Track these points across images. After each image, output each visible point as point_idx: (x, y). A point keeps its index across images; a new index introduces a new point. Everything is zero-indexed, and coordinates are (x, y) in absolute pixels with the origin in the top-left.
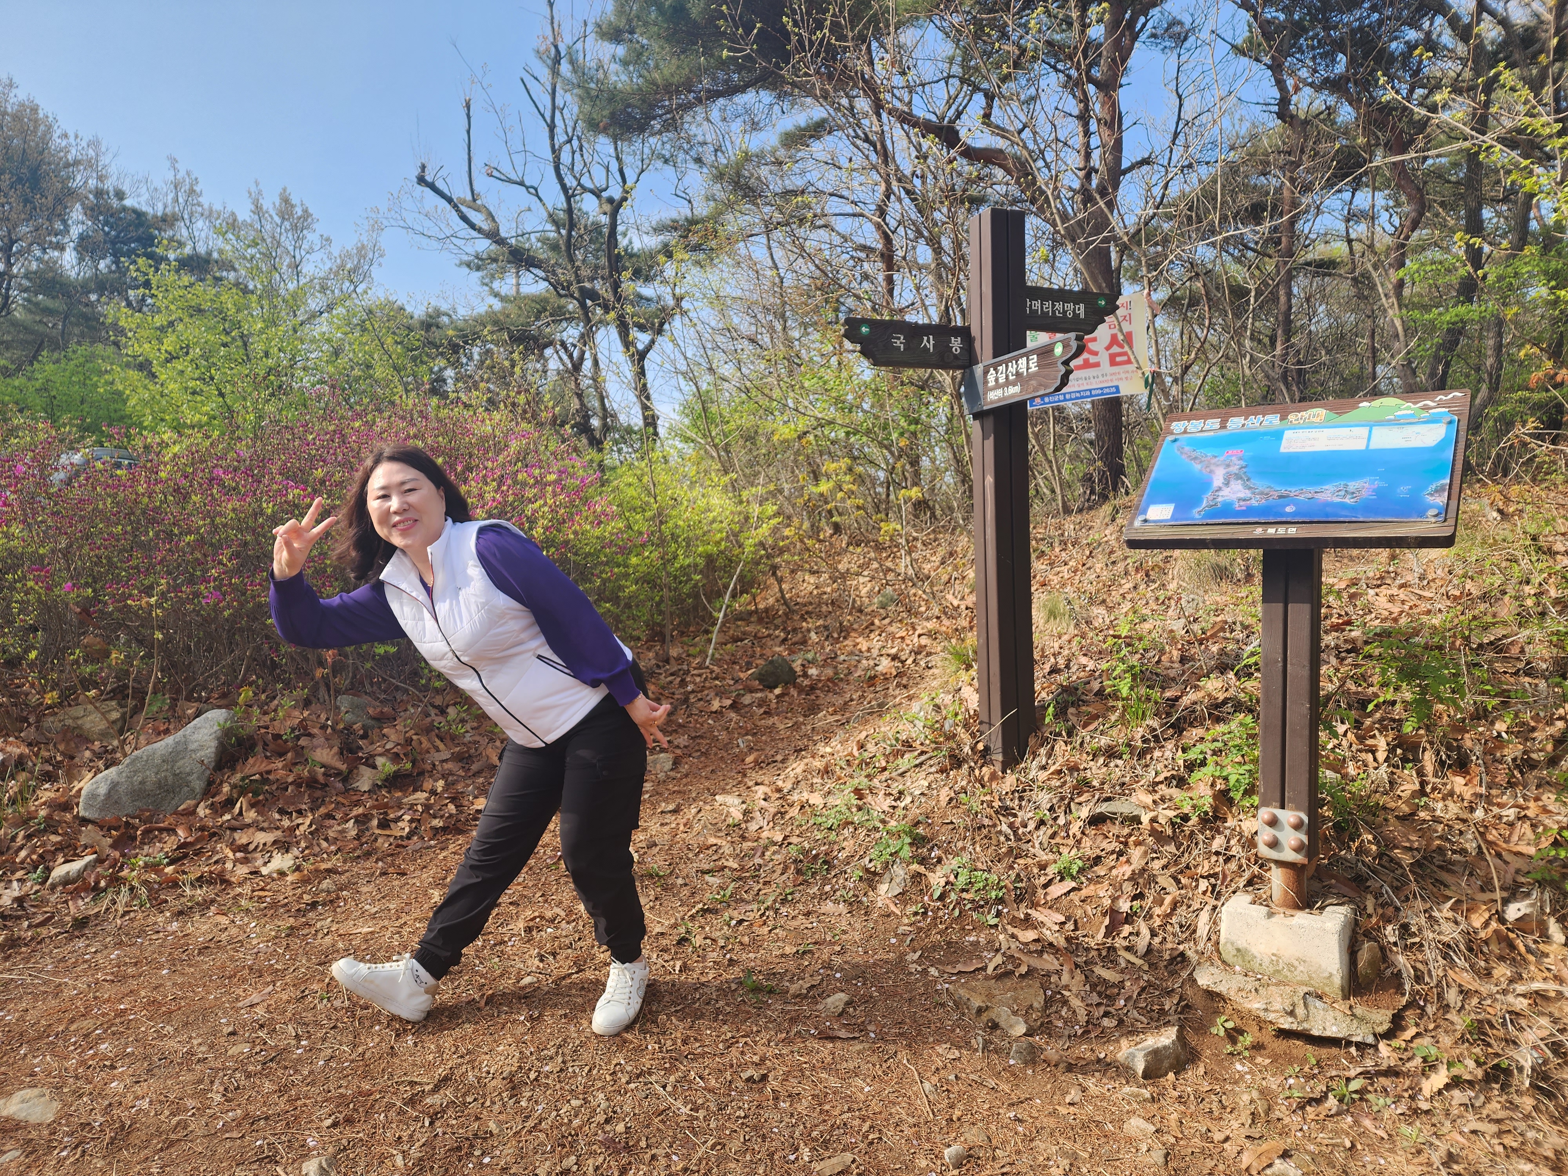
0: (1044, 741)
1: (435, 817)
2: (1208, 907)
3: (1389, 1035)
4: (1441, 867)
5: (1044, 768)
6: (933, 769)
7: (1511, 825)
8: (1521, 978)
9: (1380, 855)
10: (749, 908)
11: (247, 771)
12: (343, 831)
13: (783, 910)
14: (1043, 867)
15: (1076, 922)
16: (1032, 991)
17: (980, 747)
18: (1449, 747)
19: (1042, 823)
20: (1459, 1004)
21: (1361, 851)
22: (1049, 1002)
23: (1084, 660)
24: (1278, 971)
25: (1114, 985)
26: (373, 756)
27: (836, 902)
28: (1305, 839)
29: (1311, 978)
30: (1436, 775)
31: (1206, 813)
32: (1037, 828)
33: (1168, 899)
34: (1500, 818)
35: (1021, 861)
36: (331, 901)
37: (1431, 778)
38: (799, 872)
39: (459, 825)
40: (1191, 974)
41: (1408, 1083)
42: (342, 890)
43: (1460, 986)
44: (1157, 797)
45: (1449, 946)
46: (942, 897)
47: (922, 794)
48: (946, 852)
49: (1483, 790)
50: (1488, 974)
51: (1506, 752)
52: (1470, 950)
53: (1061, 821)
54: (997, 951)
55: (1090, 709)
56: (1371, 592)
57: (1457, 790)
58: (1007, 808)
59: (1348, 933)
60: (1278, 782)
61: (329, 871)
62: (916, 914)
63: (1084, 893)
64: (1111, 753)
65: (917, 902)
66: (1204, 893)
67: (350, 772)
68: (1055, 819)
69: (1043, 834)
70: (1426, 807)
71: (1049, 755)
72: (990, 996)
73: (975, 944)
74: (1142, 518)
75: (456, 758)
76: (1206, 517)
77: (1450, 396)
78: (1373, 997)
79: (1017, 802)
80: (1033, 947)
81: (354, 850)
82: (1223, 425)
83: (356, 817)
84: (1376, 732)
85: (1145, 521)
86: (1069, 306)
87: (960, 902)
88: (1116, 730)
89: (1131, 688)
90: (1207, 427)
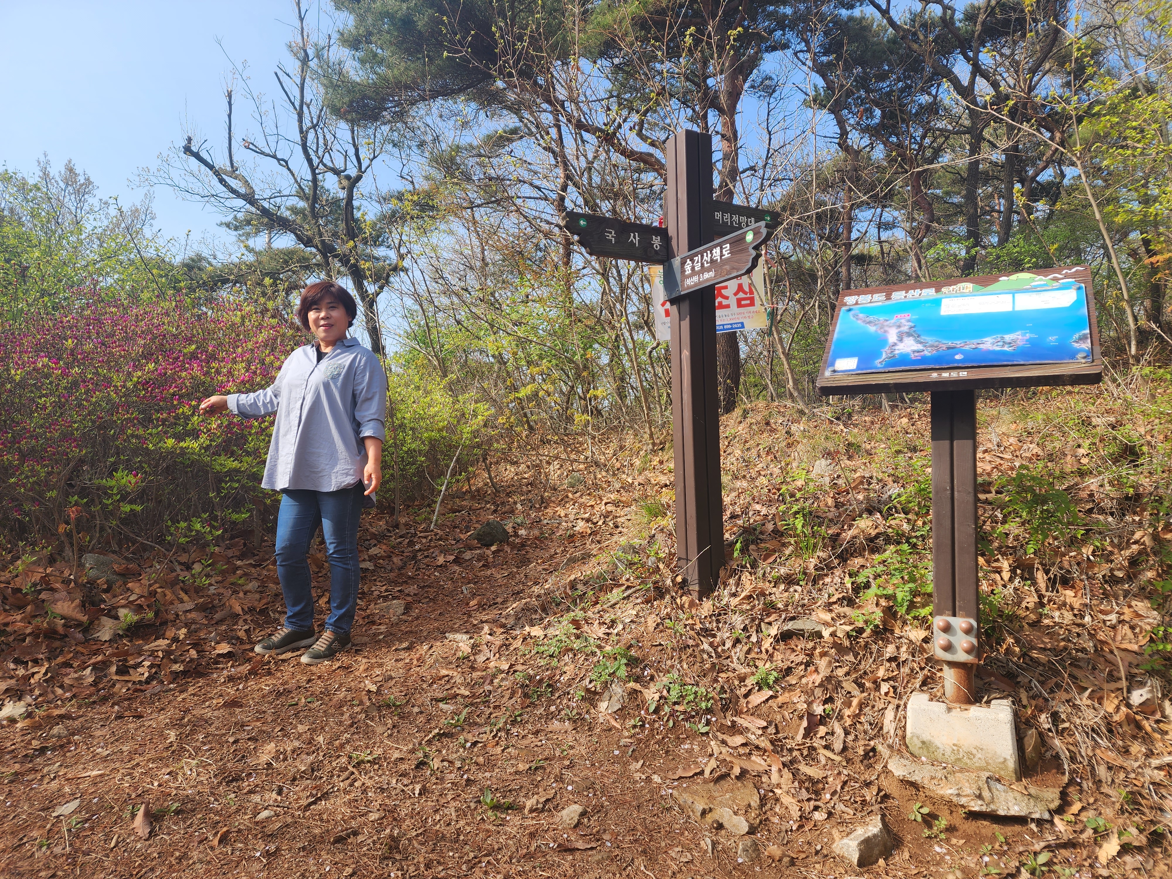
0: (733, 573)
1: (175, 662)
2: (892, 706)
3: (1060, 810)
5: (734, 595)
6: (639, 601)
7: (1113, 627)
8: (1153, 754)
9: (1024, 655)
10: (482, 730)
12: (80, 678)
13: (514, 731)
14: (742, 679)
15: (776, 726)
16: (747, 791)
17: (679, 579)
19: (737, 641)
20: (1110, 780)
21: (1008, 652)
22: (763, 801)
23: (757, 507)
24: (959, 760)
25: (818, 781)
26: (116, 608)
27: (562, 720)
29: (988, 764)
30: (1049, 590)
31: (876, 626)
32: (734, 646)
33: (855, 702)
34: (1104, 621)
35: (723, 675)
36: (62, 746)
37: (1045, 593)
38: (526, 695)
39: (200, 669)
40: (885, 766)
41: (1085, 853)
42: (73, 734)
43: (1107, 763)
44: (833, 615)
45: (1093, 730)
46: (656, 711)
47: (632, 622)
48: (658, 670)
50: (1126, 752)
51: (1096, 570)
52: (1110, 731)
53: (754, 639)
54: (711, 755)
55: (768, 546)
57: (1068, 601)
58: (706, 630)
59: (1014, 722)
60: (950, 594)
61: (61, 717)
62: (635, 727)
63: (780, 700)
64: (789, 580)
65: (634, 717)
66: (886, 694)
67: (91, 623)
68: (749, 637)
69: (740, 651)
70: (1047, 615)
71: (737, 585)
72: (711, 798)
73: (690, 751)
74: (831, 369)
75: (200, 608)
76: (886, 366)
77: (1074, 270)
78: (1040, 777)
79: (715, 624)
80: (742, 751)
81: (91, 695)
82: (888, 297)
83: (94, 665)
84: (999, 556)
85: (834, 371)
86: (743, 219)
87: (673, 714)
88: (791, 562)
89: (803, 526)
90: (875, 299)
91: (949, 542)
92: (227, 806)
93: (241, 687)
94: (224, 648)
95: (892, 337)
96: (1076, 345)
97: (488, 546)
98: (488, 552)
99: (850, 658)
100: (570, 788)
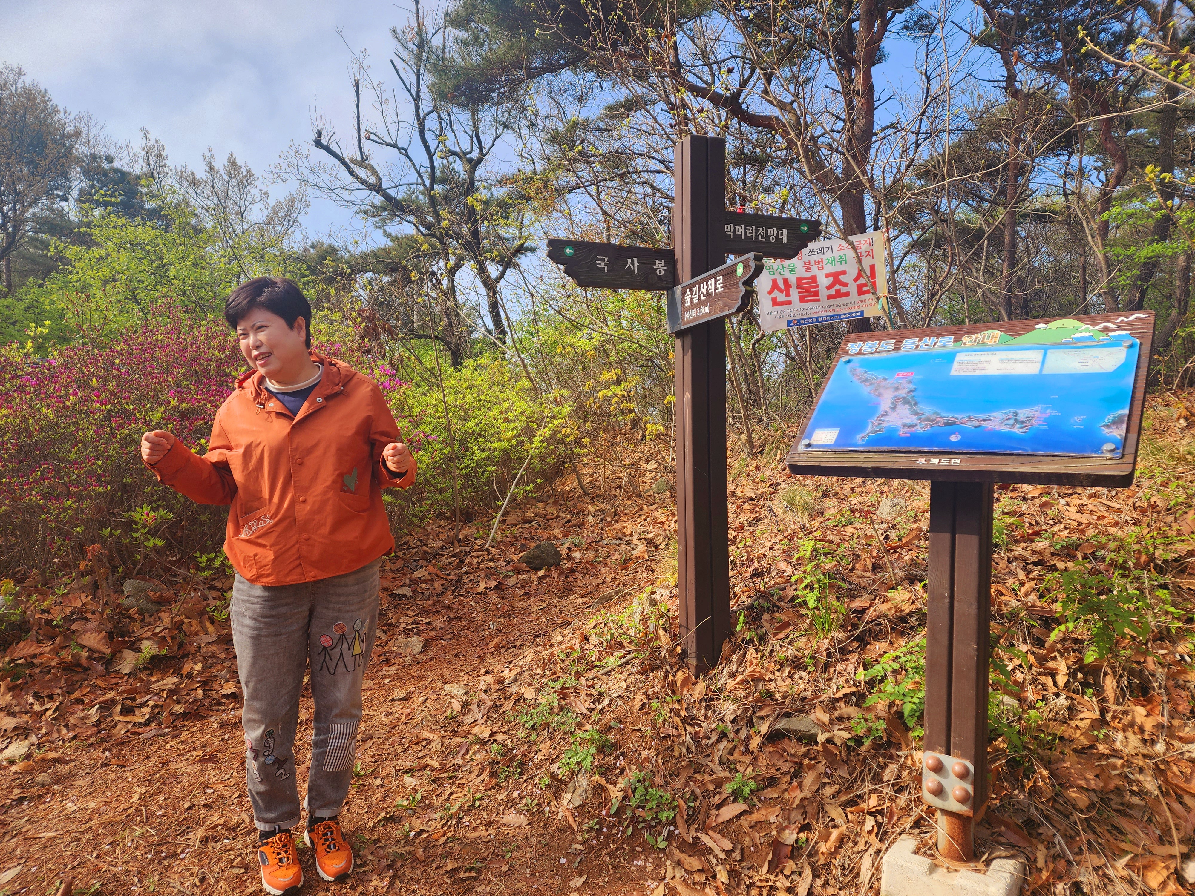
0: (735, 648)
1: (178, 702)
2: (871, 851)
4: (1119, 812)
5: (732, 675)
6: (636, 670)
9: (1056, 796)
10: (433, 816)
11: (15, 655)
12: (86, 717)
13: (466, 819)
14: (719, 784)
15: (743, 851)
17: (678, 650)
18: (1131, 672)
19: (723, 735)
21: (1034, 791)
23: (783, 565)
26: (140, 640)
27: (519, 812)
28: (970, 789)
30: (1117, 703)
31: (881, 738)
32: (719, 741)
33: (835, 834)
34: (1182, 752)
35: (698, 777)
36: (40, 796)
37: (1112, 706)
38: (493, 774)
39: (202, 711)
42: (56, 783)
44: (834, 715)
46: (617, 813)
47: (620, 696)
48: (630, 763)
49: (1165, 721)
51: (1189, 676)
53: (743, 735)
54: (662, 879)
55: (782, 617)
56: (1062, 501)
57: (1139, 720)
58: (693, 718)
60: (944, 726)
61: (56, 760)
62: (591, 829)
63: (755, 817)
64: (797, 664)
65: (594, 817)
66: (870, 832)
67: (113, 655)
68: (737, 732)
69: (723, 748)
70: (1106, 739)
71: (740, 662)
73: (642, 870)
74: (805, 442)
75: (220, 641)
76: (867, 444)
77: (1132, 318)
79: (703, 711)
80: (697, 878)
81: (91, 736)
82: (897, 346)
84: (1057, 653)
85: (809, 445)
86: (772, 232)
87: (634, 819)
88: (804, 640)
89: (818, 600)
90: (881, 348)
91: (944, 662)
92: (146, 890)
93: (226, 737)
94: (230, 688)
95: (885, 405)
96: (1106, 431)
97: (537, 569)
98: (534, 578)
99: (843, 772)
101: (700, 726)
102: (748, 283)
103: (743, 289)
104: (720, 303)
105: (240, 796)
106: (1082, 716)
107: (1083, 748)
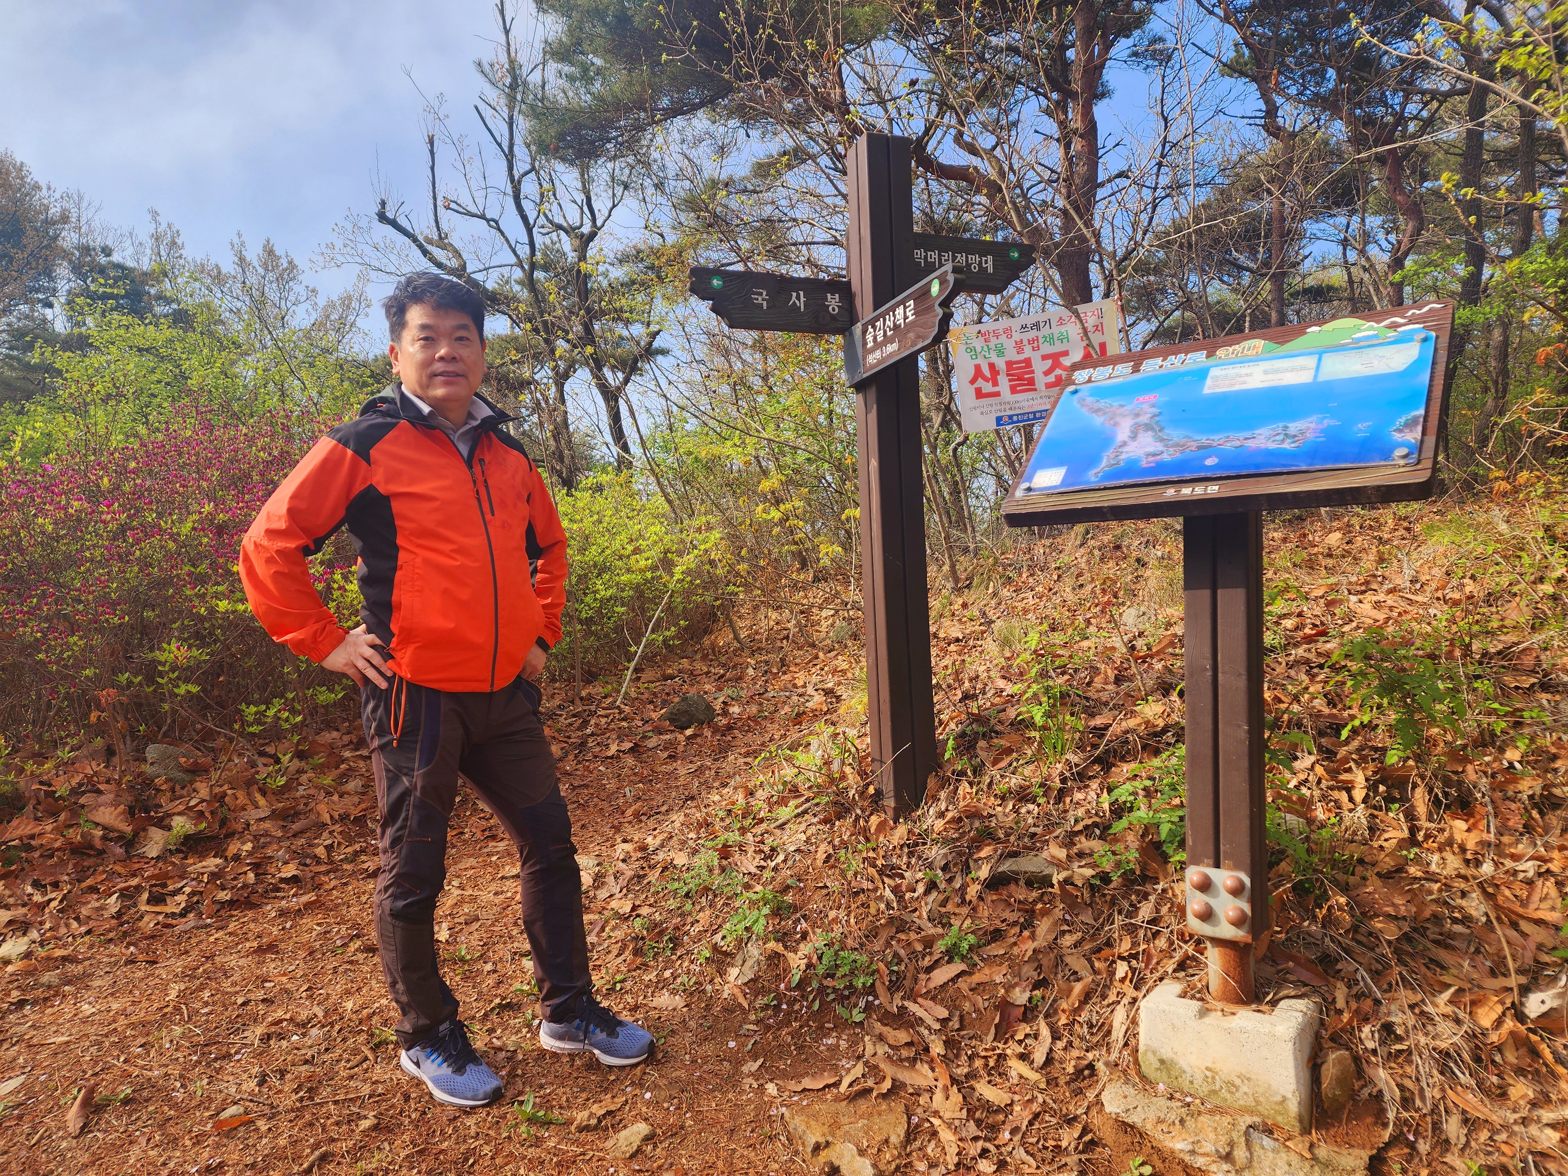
0: (944, 782)
1: (223, 888)
2: (1125, 1001)
4: (1436, 942)
5: (941, 814)
6: (816, 819)
7: (1530, 883)
8: (1548, 1100)
9: (1355, 927)
12: (101, 908)
14: (929, 943)
15: (962, 1018)
16: (891, 1118)
17: (871, 790)
18: (1447, 782)
19: (932, 886)
20: (1463, 1140)
21: (1329, 921)
22: (911, 1134)
23: (1001, 683)
24: (1215, 1092)
25: (999, 1110)
26: (170, 816)
27: (674, 992)
28: (1247, 908)
29: (1258, 1103)
30: (1430, 819)
31: (1133, 871)
32: (927, 892)
33: (1078, 988)
34: (1515, 873)
35: (903, 936)
36: (45, 999)
37: (1424, 823)
38: (637, 952)
39: (254, 899)
40: (1099, 1095)
43: (1464, 1112)
44: (1075, 850)
45: (1448, 1054)
46: (800, 986)
47: (798, 850)
48: (814, 926)
49: (1492, 837)
50: (1502, 1095)
51: (1520, 787)
52: (1478, 1060)
53: (957, 883)
54: (859, 1058)
55: (1003, 742)
57: (1458, 837)
58: (892, 867)
59: (1309, 1039)
60: (1211, 833)
62: (766, 1007)
63: (977, 978)
64: (1023, 796)
65: (770, 992)
66: (1123, 980)
67: (136, 834)
68: (950, 881)
69: (933, 901)
70: (1417, 860)
71: (950, 799)
72: (835, 1126)
73: (834, 1048)
74: (1026, 486)
75: (274, 815)
76: (1103, 479)
77: (1425, 309)
78: (1343, 1129)
79: (905, 859)
80: (905, 1053)
81: (110, 930)
82: (1136, 370)
83: (121, 890)
84: (1352, 764)
85: (1029, 489)
86: (974, 259)
87: (822, 991)
88: (1032, 767)
89: (1048, 715)
90: (1116, 373)
91: (1209, 752)
92: (192, 1096)
93: (288, 925)
94: (290, 871)
95: (1123, 433)
96: (1397, 436)
97: (684, 728)
98: (681, 738)
99: (1087, 917)
100: (648, 1095)
101: (902, 877)
102: (946, 303)
103: (940, 312)
104: (911, 335)
105: (309, 989)
106: (1386, 836)
107: (1389, 872)
